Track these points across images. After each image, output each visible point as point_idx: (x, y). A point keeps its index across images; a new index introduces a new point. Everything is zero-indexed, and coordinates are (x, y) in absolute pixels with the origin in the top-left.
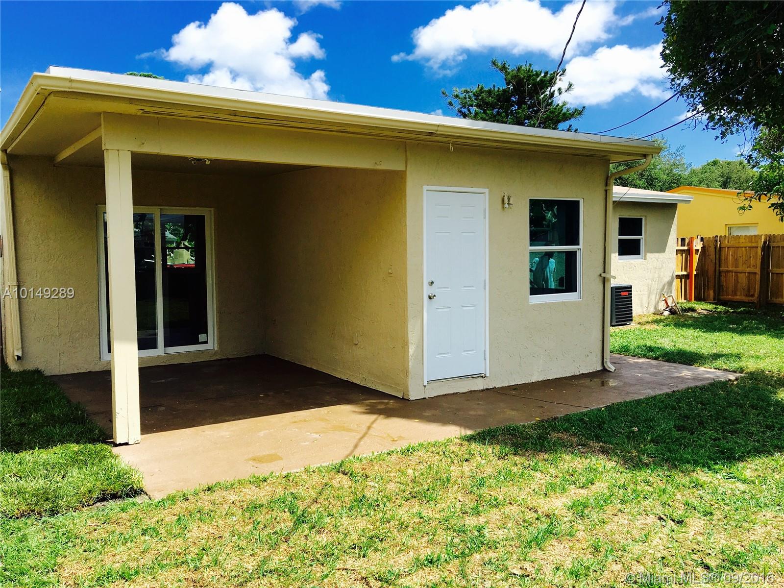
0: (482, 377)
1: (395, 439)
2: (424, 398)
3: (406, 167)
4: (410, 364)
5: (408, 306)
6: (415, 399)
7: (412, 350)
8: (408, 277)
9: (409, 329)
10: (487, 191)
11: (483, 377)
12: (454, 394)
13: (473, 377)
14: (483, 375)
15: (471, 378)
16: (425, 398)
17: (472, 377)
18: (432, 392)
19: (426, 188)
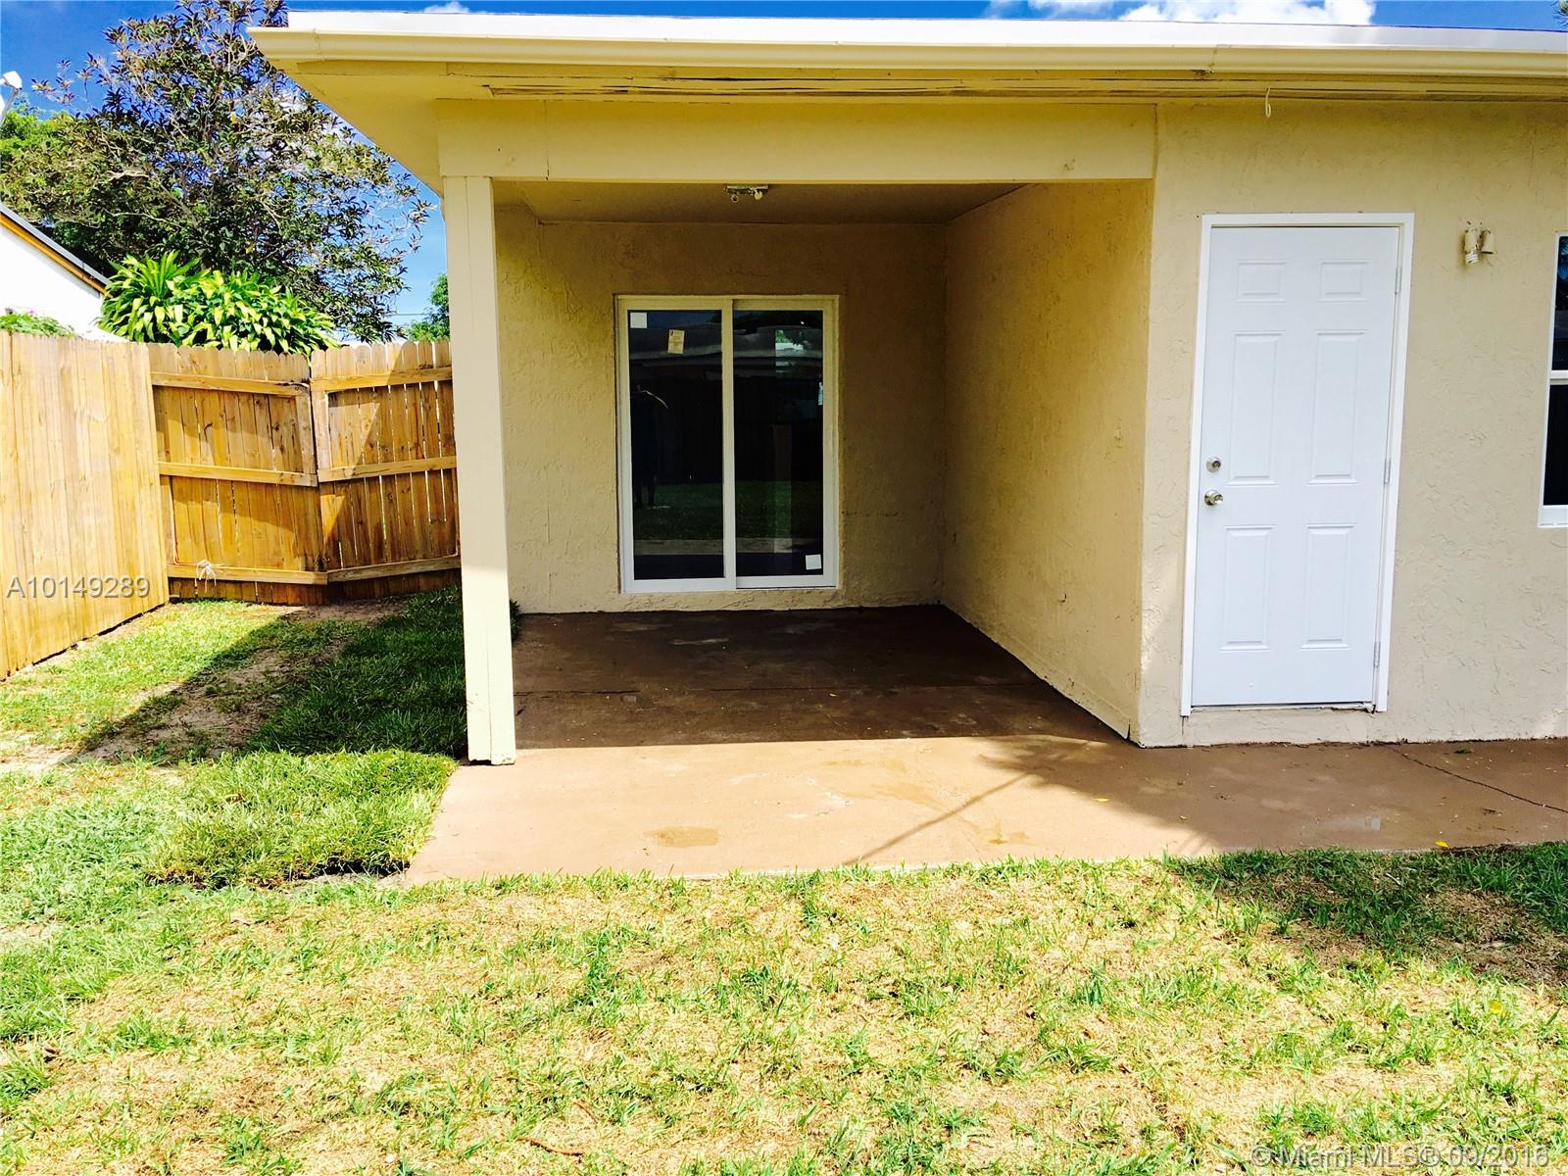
0: (1366, 710)
1: (1003, 839)
2: (1181, 746)
3: (1155, 169)
4: (1145, 661)
5: (1144, 520)
6: (1154, 745)
7: (1149, 627)
8: (1147, 449)
9: (1144, 576)
10: (1408, 219)
11: (1369, 711)
12: (1272, 744)
13: (1334, 707)
14: (1369, 707)
15: (1330, 711)
16: (1186, 747)
17: (1332, 709)
18: (1205, 734)
19: (1209, 220)
